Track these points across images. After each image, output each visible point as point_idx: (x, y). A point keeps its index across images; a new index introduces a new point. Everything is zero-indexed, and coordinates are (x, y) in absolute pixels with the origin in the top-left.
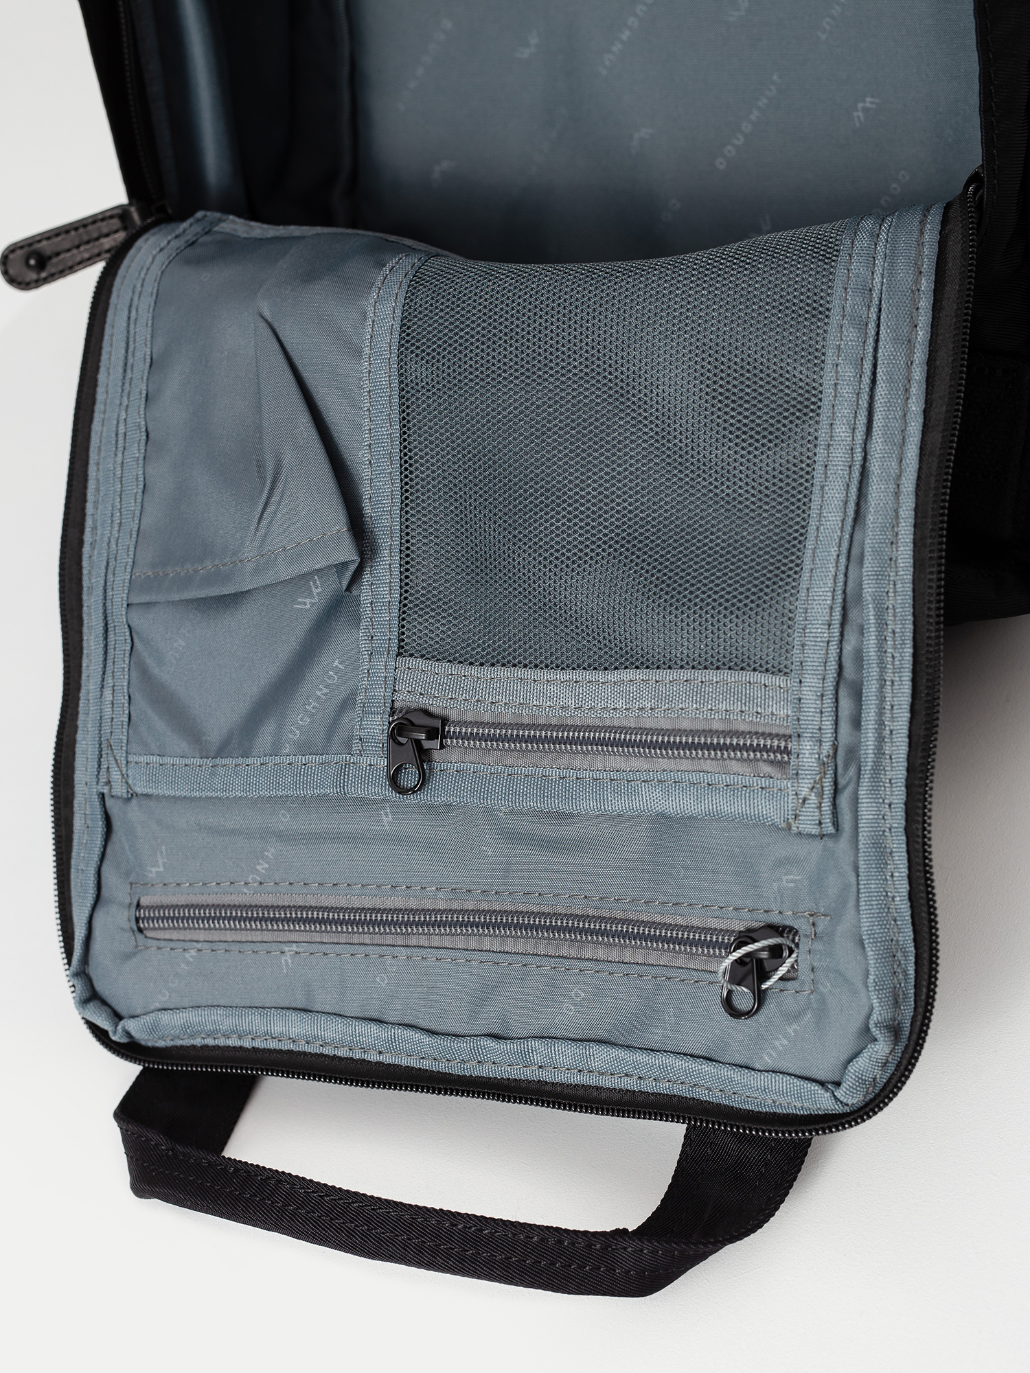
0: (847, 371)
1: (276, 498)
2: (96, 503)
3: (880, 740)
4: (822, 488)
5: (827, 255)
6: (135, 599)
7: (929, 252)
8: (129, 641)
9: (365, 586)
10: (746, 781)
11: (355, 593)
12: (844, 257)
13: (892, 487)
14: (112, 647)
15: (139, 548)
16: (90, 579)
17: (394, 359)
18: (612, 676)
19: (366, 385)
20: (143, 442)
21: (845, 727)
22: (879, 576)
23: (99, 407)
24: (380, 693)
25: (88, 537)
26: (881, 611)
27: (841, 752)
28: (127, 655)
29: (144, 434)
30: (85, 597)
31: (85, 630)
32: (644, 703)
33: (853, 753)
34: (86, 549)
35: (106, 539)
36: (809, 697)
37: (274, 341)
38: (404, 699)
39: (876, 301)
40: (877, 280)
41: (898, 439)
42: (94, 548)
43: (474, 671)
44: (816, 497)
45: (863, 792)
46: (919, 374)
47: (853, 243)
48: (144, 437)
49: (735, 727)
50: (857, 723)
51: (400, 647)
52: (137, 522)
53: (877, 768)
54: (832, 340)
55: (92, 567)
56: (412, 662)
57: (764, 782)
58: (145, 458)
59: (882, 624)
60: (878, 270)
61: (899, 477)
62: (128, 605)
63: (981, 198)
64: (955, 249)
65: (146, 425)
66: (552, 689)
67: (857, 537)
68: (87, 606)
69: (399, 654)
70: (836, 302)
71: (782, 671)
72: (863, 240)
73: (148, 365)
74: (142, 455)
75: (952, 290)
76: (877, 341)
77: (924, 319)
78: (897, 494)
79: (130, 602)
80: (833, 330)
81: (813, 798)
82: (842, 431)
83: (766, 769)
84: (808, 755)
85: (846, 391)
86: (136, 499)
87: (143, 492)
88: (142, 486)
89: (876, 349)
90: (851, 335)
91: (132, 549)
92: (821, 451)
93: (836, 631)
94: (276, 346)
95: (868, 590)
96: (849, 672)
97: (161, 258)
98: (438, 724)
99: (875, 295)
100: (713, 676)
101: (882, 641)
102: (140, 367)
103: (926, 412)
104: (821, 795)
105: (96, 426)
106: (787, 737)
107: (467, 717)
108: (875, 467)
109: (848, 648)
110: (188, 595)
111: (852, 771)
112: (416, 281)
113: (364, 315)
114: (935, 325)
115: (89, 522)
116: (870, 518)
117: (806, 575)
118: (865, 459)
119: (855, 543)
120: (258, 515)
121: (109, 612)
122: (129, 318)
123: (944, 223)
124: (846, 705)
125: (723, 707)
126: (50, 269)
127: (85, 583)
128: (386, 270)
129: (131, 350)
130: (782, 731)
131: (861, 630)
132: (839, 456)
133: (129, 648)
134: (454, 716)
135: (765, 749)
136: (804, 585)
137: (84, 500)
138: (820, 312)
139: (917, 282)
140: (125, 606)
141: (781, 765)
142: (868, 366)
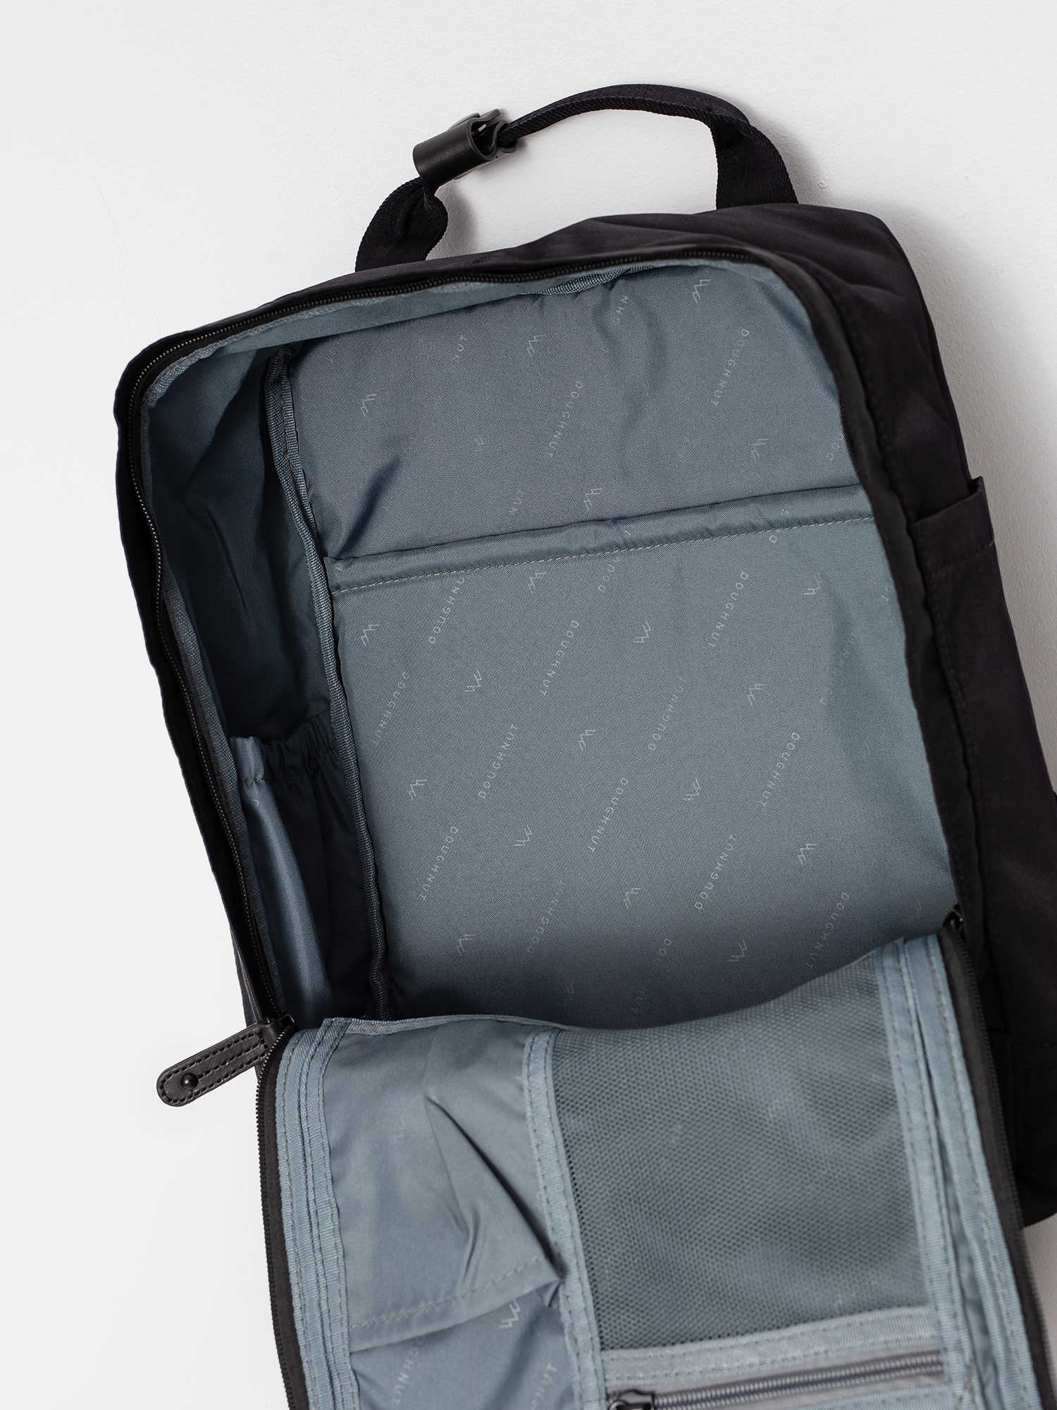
0: (908, 1071)
1: (479, 1242)
2: (299, 1273)
3: (1006, 1340)
4: (914, 1160)
5: (870, 990)
6: (356, 1348)
7: (941, 975)
8: (356, 1384)
9: (562, 1301)
10: (913, 1392)
11: (555, 1306)
12: (882, 991)
13: (965, 1151)
14: (339, 1392)
15: (350, 1304)
16: (305, 1338)
17: (555, 1118)
18: (787, 1332)
19: (534, 1142)
20: (336, 1217)
21: (978, 1337)
22: (974, 1218)
23: (285, 1195)
24: (592, 1384)
25: (296, 1303)
26: (982, 1243)
27: (979, 1355)
28: (356, 1396)
29: (335, 1209)
30: (303, 1353)
31: (308, 1382)
32: (817, 1349)
33: (988, 1355)
34: (297, 1314)
35: (315, 1303)
36: (945, 1319)
37: (446, 1118)
38: (614, 1385)
39: (914, 1018)
40: (911, 1003)
41: (958, 1115)
42: (305, 1312)
43: (668, 1351)
44: (911, 1168)
45: (1002, 1382)
46: (960, 1066)
47: (885, 978)
48: (336, 1212)
49: (894, 1353)
50: (985, 1330)
51: (602, 1343)
52: (344, 1282)
53: (1009, 1362)
54: (892, 1052)
55: (306, 1328)
56: (614, 1354)
57: (926, 1391)
58: (340, 1229)
59: (985, 1254)
60: (909, 994)
61: (967, 1143)
62: (350, 1354)
63: (963, 930)
64: (957, 970)
65: (336, 1202)
66: (737, 1352)
67: (950, 1191)
68: (307, 1362)
69: (602, 1349)
70: (887, 1024)
71: (921, 1302)
72: (891, 976)
73: (328, 1152)
74: (337, 1227)
75: (965, 1002)
76: (924, 1047)
77: (952, 1025)
78: (970, 1156)
79: (352, 1350)
80: (891, 1044)
81: (967, 1396)
82: (916, 1117)
83: (926, 1380)
84: (955, 1363)
85: (912, 1087)
86: (338, 1263)
87: (344, 1257)
88: (342, 1253)
89: (925, 1053)
90: (904, 1047)
91: (344, 1306)
92: (905, 1133)
93: (953, 1264)
94: (449, 1123)
95: (969, 1231)
96: (969, 1294)
97: (317, 1065)
98: (648, 1399)
99: (913, 1014)
100: (867, 1317)
101: (988, 1266)
102: (319, 1153)
103: (974, 1092)
104: (972, 1391)
105: (286, 1210)
106: (937, 1352)
107: (671, 1389)
108: (949, 1141)
109: (965, 1276)
110: (407, 1335)
111: (990, 1369)
112: (557, 1055)
113: (521, 1088)
114: (960, 1028)
115: (295, 1290)
116: (956, 1177)
117: (919, 1227)
118: (939, 1134)
119: (950, 1197)
120: (466, 1258)
121: (332, 1363)
122: (300, 1117)
123: (943, 952)
124: (973, 1318)
125: (882, 1339)
126: (200, 1085)
127: (302, 1342)
128: (527, 1049)
129: (307, 1142)
130: (933, 1348)
131: (971, 1261)
132: (919, 1135)
133: (357, 1390)
134: (659, 1389)
135: (923, 1365)
136: (920, 1236)
137: (287, 1273)
138: (877, 1033)
139: (939, 999)
140: (348, 1354)
141: (938, 1375)
142: (922, 1066)
